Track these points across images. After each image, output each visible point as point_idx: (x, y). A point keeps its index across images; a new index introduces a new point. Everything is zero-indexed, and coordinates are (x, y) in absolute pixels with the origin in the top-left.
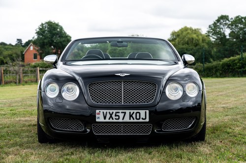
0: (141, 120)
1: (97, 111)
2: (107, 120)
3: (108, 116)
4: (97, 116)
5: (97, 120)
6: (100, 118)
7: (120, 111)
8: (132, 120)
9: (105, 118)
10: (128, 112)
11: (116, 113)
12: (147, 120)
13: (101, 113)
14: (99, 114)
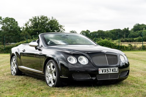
0: (116, 72)
1: (99, 69)
2: (104, 73)
3: (104, 71)
4: (99, 71)
5: (99, 73)
6: (100, 72)
7: (109, 68)
8: (113, 72)
9: (103, 72)
10: (111, 68)
11: (107, 69)
12: (118, 72)
13: (101, 70)
14: (100, 70)
